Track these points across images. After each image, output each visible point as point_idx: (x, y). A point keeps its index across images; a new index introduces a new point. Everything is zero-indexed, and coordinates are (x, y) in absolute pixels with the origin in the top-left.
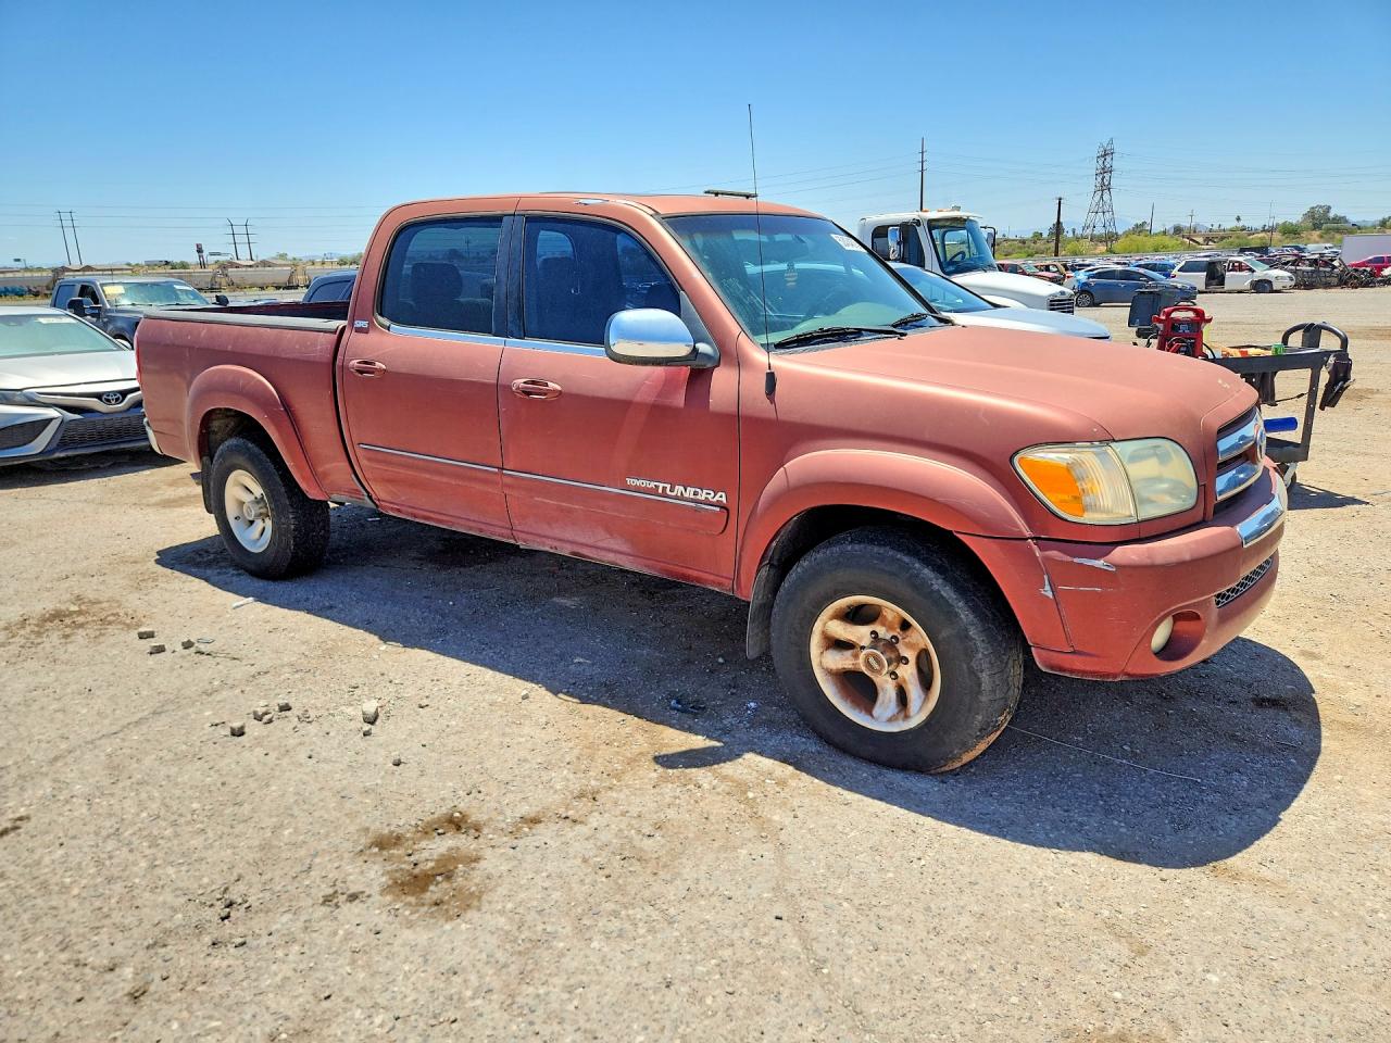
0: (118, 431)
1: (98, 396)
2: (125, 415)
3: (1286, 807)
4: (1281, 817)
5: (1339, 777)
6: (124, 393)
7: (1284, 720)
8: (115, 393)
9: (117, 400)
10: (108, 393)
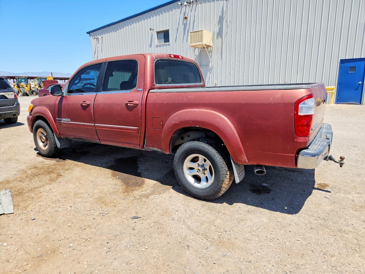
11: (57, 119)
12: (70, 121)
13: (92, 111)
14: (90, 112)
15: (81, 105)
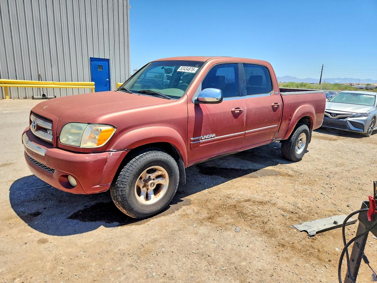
0: (332, 123)
1: (330, 113)
2: (336, 120)
3: (10, 193)
4: (10, 191)
5: (4, 204)
6: (337, 114)
7: (28, 212)
8: (335, 114)
9: (335, 116)
10: (333, 113)
11: (192, 139)
12: (215, 136)
13: (245, 118)
14: (243, 119)
15: (233, 112)
